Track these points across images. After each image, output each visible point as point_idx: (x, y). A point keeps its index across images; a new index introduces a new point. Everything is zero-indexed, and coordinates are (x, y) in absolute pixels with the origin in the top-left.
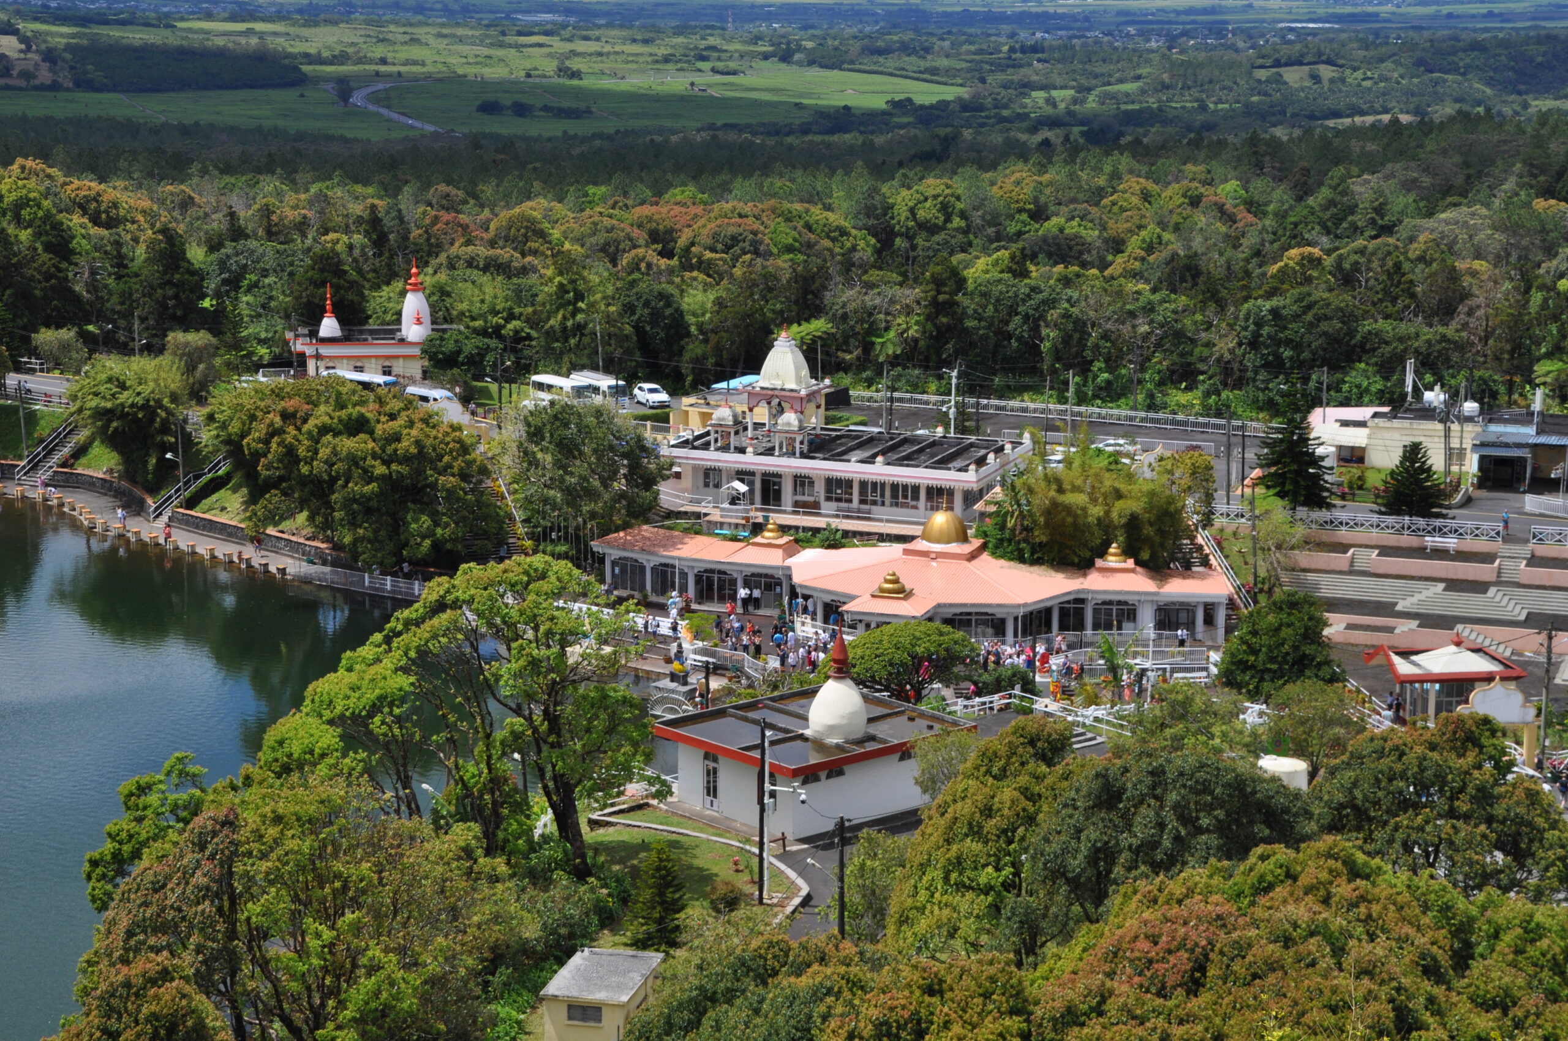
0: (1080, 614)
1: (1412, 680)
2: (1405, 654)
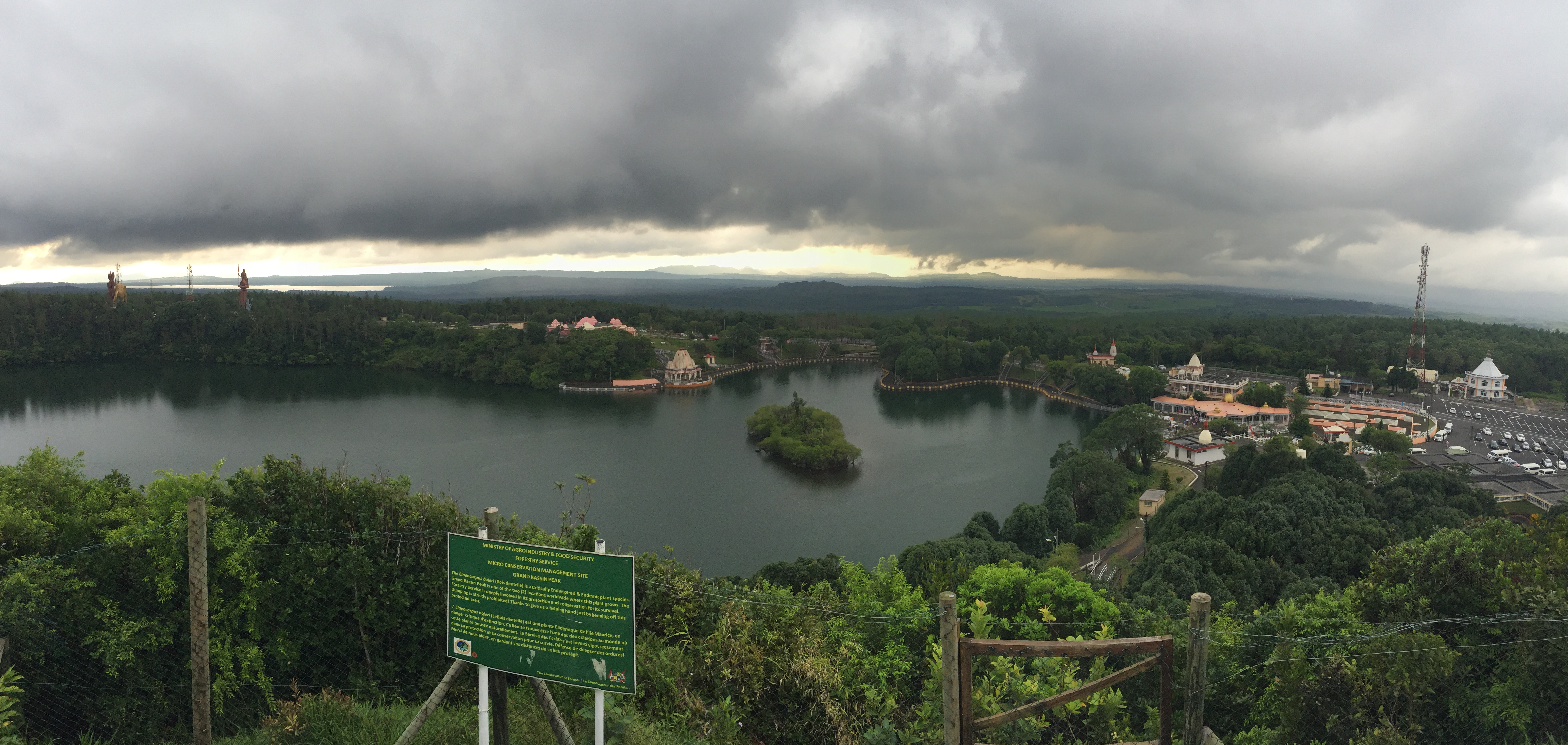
0: (1258, 418)
1: (1327, 433)
2: (1326, 427)
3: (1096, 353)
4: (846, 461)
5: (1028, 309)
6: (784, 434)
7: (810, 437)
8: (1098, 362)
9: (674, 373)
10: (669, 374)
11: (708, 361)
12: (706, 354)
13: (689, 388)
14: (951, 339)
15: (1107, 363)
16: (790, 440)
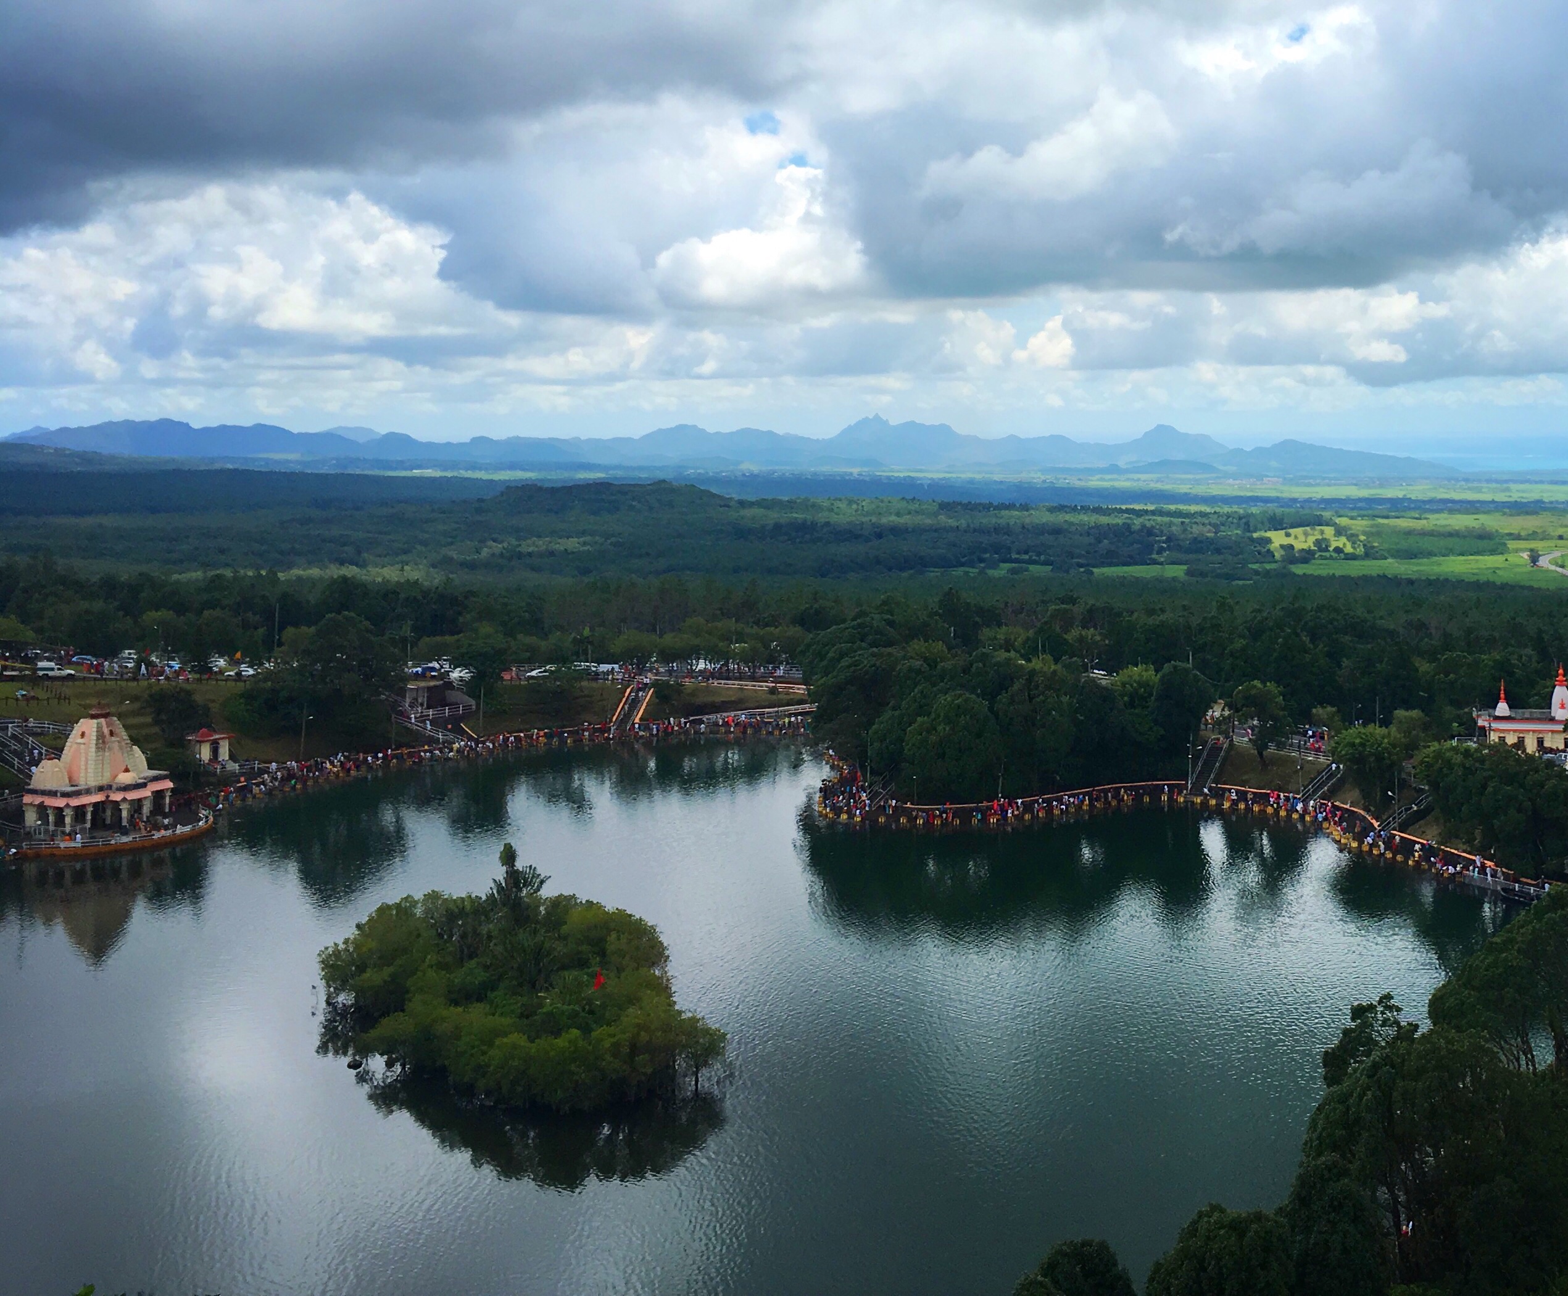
3: (1502, 709)
4: (666, 1077)
5: (1299, 570)
6: (462, 996)
7: (550, 1001)
8: (1511, 740)
9: (60, 803)
10: (42, 809)
11: (205, 753)
12: (195, 730)
13: (119, 851)
14: (1042, 664)
15: (1540, 742)
16: (476, 1016)
